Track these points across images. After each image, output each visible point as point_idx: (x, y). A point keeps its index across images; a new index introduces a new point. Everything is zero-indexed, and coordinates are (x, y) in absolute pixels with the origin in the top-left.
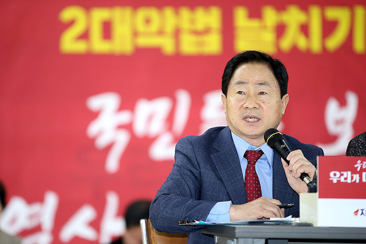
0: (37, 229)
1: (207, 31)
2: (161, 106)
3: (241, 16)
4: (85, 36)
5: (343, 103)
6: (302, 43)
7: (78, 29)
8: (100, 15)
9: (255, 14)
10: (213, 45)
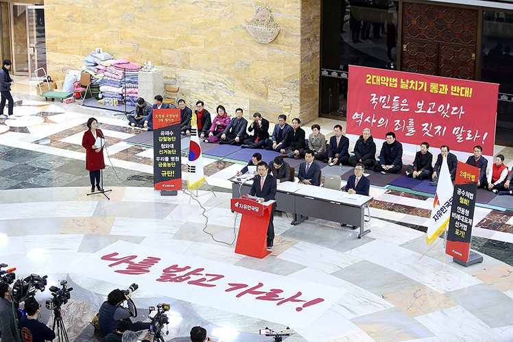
0: (360, 119)
1: (395, 82)
2: (385, 97)
3: (402, 80)
4: (371, 81)
5: (421, 102)
6: (414, 88)
7: (370, 79)
8: (374, 77)
9: (405, 81)
10: (396, 85)
